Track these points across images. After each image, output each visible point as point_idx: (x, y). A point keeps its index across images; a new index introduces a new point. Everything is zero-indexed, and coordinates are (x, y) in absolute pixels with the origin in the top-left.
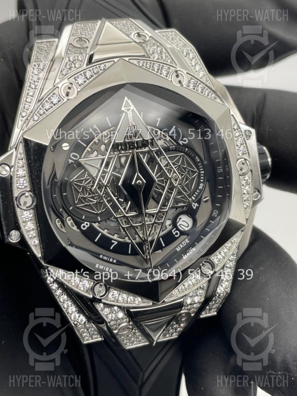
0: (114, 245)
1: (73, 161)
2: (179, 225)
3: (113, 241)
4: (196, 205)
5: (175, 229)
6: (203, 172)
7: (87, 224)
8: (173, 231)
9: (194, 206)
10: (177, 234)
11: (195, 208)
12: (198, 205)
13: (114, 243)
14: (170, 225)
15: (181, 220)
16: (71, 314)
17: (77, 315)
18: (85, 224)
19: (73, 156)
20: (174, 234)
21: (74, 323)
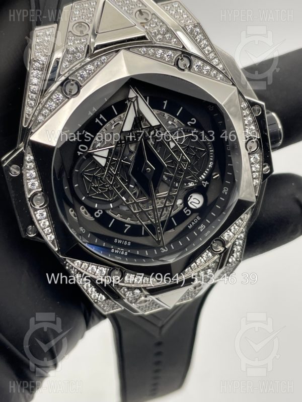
0: (128, 228)
1: (82, 153)
2: (191, 203)
3: (126, 225)
4: (207, 183)
5: (186, 208)
6: (212, 151)
7: (100, 212)
8: (184, 210)
9: (204, 184)
10: (188, 212)
11: (205, 186)
12: (208, 183)
13: (127, 227)
14: (181, 204)
15: (192, 198)
16: (91, 294)
17: (97, 294)
18: (98, 212)
19: (82, 148)
20: (186, 212)
21: (94, 301)
